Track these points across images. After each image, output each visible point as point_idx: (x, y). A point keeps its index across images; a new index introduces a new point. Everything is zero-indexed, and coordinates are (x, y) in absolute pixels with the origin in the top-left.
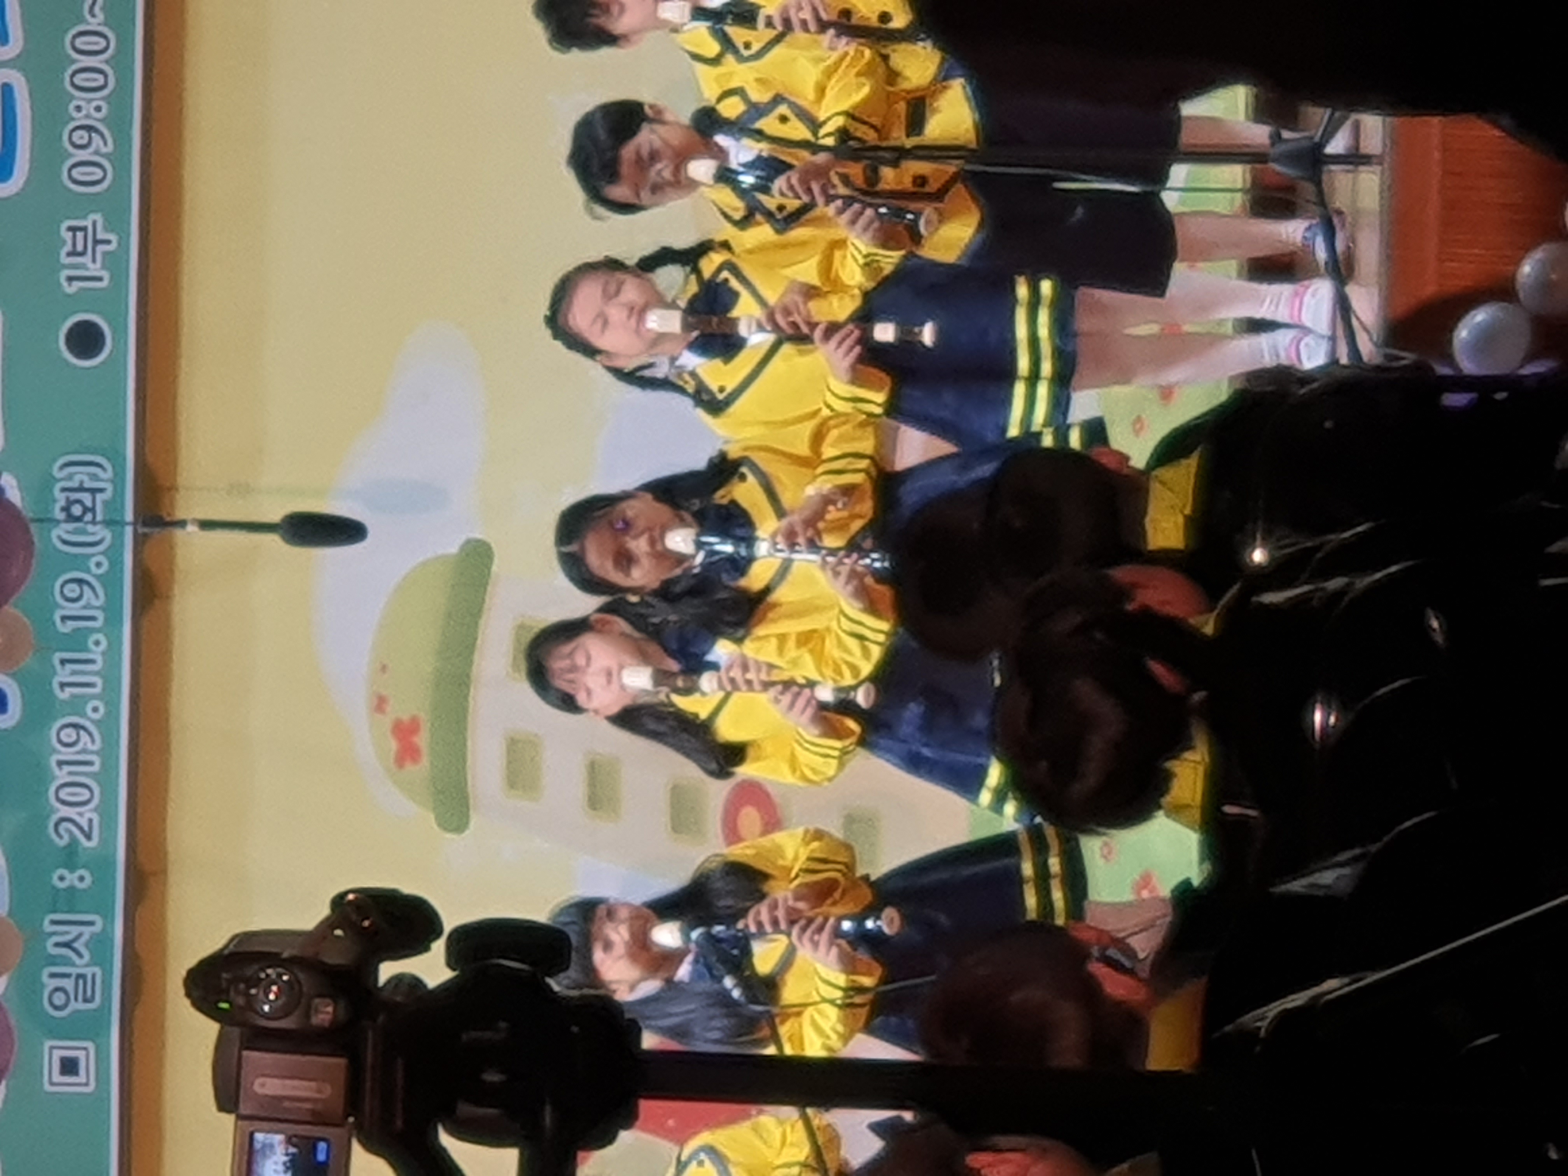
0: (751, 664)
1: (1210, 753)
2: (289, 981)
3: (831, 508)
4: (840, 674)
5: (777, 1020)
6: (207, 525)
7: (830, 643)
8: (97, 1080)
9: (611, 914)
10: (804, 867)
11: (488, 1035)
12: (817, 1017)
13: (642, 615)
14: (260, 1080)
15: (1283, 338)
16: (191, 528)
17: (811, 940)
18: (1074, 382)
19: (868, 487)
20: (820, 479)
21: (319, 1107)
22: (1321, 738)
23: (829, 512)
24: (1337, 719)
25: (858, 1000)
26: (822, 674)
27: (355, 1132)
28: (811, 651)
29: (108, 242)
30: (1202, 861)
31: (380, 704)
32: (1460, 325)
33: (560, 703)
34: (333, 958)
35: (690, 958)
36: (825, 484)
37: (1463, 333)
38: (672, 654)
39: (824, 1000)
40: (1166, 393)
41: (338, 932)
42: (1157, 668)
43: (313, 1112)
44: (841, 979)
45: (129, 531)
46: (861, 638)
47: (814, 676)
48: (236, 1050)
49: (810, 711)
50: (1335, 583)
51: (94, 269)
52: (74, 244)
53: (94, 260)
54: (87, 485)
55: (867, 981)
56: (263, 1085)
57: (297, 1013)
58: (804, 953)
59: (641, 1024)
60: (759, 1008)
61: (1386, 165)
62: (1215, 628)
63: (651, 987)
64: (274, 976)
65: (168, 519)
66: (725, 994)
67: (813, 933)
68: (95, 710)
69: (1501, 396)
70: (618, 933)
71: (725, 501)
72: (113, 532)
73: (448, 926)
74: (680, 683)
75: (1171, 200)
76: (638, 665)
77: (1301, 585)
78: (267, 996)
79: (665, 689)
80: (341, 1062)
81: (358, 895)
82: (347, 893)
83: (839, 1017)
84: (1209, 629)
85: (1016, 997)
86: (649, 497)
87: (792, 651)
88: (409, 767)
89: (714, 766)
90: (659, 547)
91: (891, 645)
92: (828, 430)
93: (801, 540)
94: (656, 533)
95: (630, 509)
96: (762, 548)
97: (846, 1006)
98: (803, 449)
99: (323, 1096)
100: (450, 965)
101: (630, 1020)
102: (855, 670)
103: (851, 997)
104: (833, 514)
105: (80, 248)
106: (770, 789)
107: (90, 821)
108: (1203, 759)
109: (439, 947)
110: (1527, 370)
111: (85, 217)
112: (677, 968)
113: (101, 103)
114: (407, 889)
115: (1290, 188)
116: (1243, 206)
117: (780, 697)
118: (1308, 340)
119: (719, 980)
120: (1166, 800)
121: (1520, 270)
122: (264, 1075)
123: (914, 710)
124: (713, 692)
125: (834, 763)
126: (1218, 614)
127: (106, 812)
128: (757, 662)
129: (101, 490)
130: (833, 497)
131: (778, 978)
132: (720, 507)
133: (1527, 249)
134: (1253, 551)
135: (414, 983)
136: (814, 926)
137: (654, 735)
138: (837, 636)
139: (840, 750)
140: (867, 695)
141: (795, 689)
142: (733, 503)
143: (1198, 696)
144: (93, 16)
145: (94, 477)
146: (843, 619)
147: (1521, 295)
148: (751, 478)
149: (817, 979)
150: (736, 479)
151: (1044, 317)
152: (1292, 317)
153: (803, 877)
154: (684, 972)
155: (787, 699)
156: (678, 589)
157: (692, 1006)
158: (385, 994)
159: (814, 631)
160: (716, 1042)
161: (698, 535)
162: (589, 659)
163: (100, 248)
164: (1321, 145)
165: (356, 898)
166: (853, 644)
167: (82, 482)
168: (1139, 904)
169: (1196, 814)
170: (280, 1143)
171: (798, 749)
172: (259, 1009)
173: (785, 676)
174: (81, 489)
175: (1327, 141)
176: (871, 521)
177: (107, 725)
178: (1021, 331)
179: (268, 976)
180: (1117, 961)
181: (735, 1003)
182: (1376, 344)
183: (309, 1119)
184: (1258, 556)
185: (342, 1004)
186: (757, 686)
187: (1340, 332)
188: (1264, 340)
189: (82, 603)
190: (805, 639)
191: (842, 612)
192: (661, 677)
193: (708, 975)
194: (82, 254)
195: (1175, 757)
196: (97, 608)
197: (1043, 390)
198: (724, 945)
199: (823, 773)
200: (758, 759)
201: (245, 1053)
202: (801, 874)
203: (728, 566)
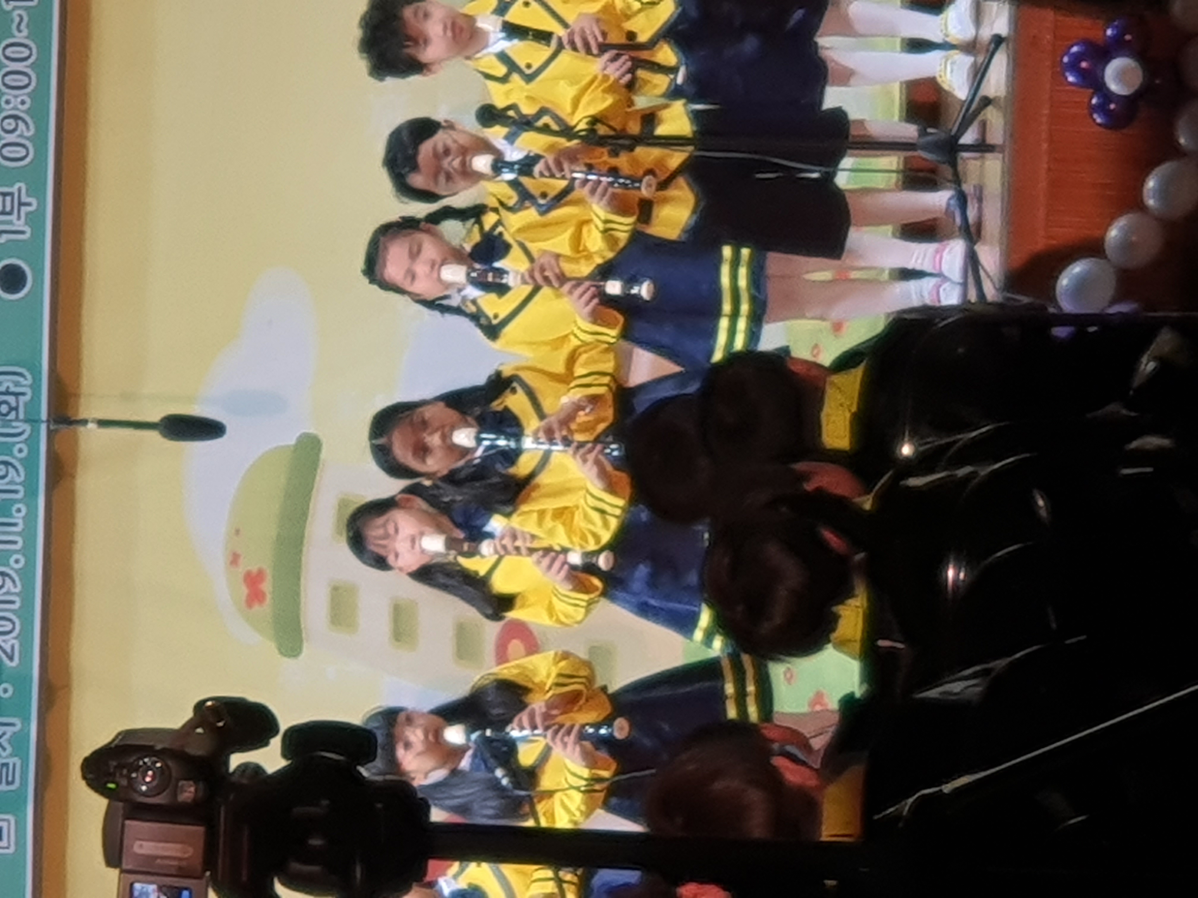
0: (519, 536)
1: (869, 600)
2: (161, 767)
3: (581, 413)
4: (587, 542)
5: (535, 800)
6: (103, 423)
7: (578, 518)
8: (17, 843)
9: (409, 720)
10: (556, 681)
11: (312, 809)
12: (566, 801)
13: (434, 496)
14: (138, 843)
15: (928, 284)
16: (91, 426)
17: (562, 740)
18: (766, 317)
19: (610, 398)
20: (572, 391)
21: (184, 864)
22: (953, 589)
23: (580, 416)
24: (965, 575)
25: (597, 787)
26: (572, 542)
27: (211, 883)
28: (564, 524)
29: (29, 204)
30: (861, 683)
31: (235, 559)
32: (1061, 277)
33: (373, 563)
34: (196, 750)
35: (470, 753)
36: (575, 395)
37: (1064, 281)
38: (458, 525)
39: (572, 787)
40: (837, 327)
41: (200, 730)
42: (828, 535)
43: (180, 868)
44: (585, 773)
45: (43, 427)
46: (602, 512)
47: (566, 544)
48: (120, 820)
49: (563, 573)
50: (963, 471)
51: (19, 224)
52: (4, 206)
53: (19, 218)
54: (13, 389)
55: (606, 774)
56: (141, 846)
57: (167, 791)
58: (557, 752)
59: (430, 802)
60: (523, 793)
61: (1006, 153)
62: (872, 505)
63: (439, 775)
64: (149, 764)
65: (73, 418)
66: (497, 781)
67: (563, 736)
68: (17, 561)
69: (1092, 329)
70: (416, 735)
71: (500, 408)
72: (32, 426)
73: (283, 726)
74: (466, 547)
75: (842, 180)
76: (433, 533)
77: (939, 472)
78: (144, 779)
79: (453, 552)
80: (199, 830)
81: (214, 702)
82: (205, 701)
83: (582, 799)
84: (867, 506)
85: (719, 786)
86: (441, 404)
87: (549, 523)
88: (256, 608)
89: (490, 611)
90: (448, 441)
91: (626, 518)
92: (580, 354)
93: (557, 435)
94: (447, 429)
95: (428, 412)
96: (528, 443)
97: (589, 792)
98: (560, 368)
99: (186, 856)
100: (284, 755)
101: (422, 799)
102: (597, 537)
103: (592, 785)
104: (582, 417)
105: (8, 209)
106: (533, 628)
107: (13, 647)
108: (863, 606)
109: (276, 742)
110: (1113, 310)
111: (12, 185)
112: (460, 761)
113: (25, 98)
114: (252, 697)
115: (933, 171)
116: (897, 182)
117: (541, 559)
118: (946, 285)
119: (492, 771)
120: (833, 636)
121: (1108, 234)
122: (140, 840)
123: (642, 571)
124: (491, 555)
125: (583, 610)
126: (875, 495)
127: (25, 638)
128: (523, 533)
129: (23, 394)
130: (582, 404)
131: (537, 770)
132: (495, 413)
133: (1112, 218)
134: (902, 446)
135: (257, 770)
136: (563, 731)
137: (444, 587)
138: (583, 509)
139: (587, 601)
140: (607, 559)
141: (553, 554)
142: (507, 410)
143: (860, 556)
144: (20, 31)
145: (17, 384)
146: (589, 498)
147: (1108, 252)
148: (520, 390)
149: (566, 771)
150: (508, 390)
151: (743, 271)
152: (934, 267)
153: (555, 690)
154: (465, 763)
155: (546, 561)
156: (463, 475)
157: (471, 791)
158: (234, 779)
159: (566, 508)
160: (490, 817)
161: (480, 432)
162: (397, 531)
163: (24, 209)
164: (958, 136)
165: (213, 705)
166: (596, 516)
167: (8, 388)
168: (813, 715)
169: (857, 647)
170: (154, 891)
171: (555, 600)
172: (138, 789)
173: (545, 544)
174: (7, 393)
175: (962, 134)
176: (612, 425)
177: (26, 574)
178: (725, 280)
179: (145, 763)
180: (795, 756)
181: (503, 789)
182: (997, 290)
183: (174, 873)
184: (906, 450)
185: (201, 785)
186: (524, 551)
187: (971, 280)
188: (912, 285)
189: (7, 480)
190: (560, 513)
191: (588, 491)
192: (451, 543)
193: (483, 767)
194: (10, 213)
195: (841, 602)
196: (20, 484)
197: (742, 324)
198: (495, 744)
199: (572, 618)
200: (523, 606)
201: (128, 822)
202: (553, 688)
203: (501, 458)
